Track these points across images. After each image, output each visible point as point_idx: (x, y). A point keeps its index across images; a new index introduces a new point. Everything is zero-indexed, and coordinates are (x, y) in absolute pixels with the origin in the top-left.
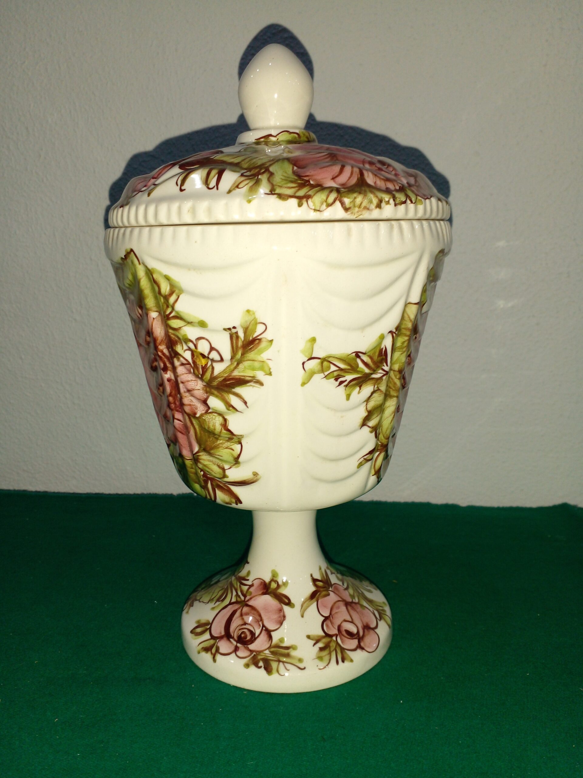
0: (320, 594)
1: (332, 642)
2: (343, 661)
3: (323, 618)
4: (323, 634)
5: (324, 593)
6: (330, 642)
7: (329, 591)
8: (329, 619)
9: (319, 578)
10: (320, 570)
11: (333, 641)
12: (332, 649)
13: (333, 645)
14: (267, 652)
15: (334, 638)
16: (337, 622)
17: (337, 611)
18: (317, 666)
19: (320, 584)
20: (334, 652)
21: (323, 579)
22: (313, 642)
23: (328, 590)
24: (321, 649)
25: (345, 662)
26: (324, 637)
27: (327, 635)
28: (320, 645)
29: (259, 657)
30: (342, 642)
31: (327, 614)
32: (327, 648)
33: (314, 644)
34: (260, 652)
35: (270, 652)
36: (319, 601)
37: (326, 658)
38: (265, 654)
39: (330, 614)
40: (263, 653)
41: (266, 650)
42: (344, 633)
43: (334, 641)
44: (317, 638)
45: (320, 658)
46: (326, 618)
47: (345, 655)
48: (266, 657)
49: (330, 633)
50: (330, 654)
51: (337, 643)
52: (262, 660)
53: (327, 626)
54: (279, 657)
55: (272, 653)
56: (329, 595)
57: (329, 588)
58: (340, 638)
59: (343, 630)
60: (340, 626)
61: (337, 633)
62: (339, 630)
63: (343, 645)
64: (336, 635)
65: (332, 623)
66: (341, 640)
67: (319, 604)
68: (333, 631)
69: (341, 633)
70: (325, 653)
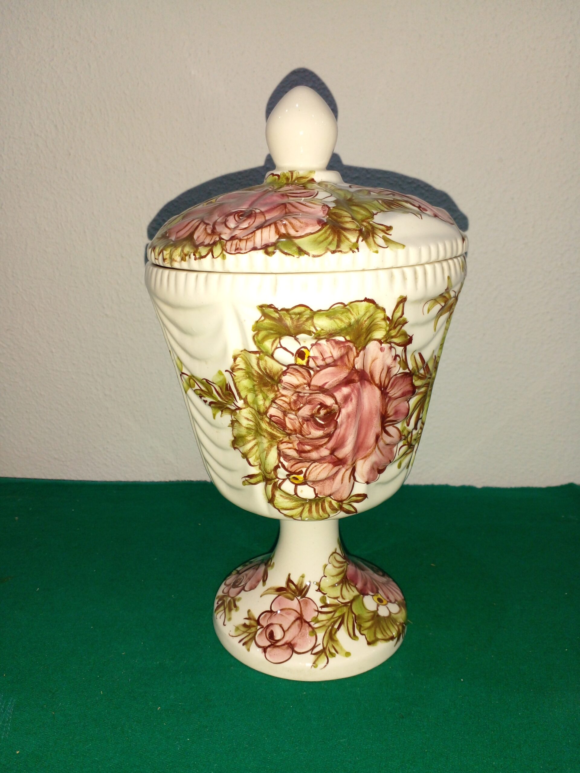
0: (285, 593)
1: (254, 628)
2: (243, 644)
3: (269, 609)
4: (257, 619)
5: (289, 595)
6: (254, 626)
7: (295, 598)
8: (272, 614)
9: (296, 582)
10: (302, 578)
11: (256, 627)
12: (249, 631)
13: (253, 630)
14: (230, 599)
15: (259, 627)
16: (274, 620)
17: (284, 615)
18: (230, 631)
19: (293, 587)
20: (248, 634)
21: (299, 586)
22: (247, 617)
23: (295, 596)
24: (245, 625)
25: (244, 647)
26: (254, 620)
27: (258, 622)
28: (247, 622)
29: (225, 599)
30: (259, 634)
31: (274, 609)
32: (247, 628)
33: (246, 619)
36: (280, 597)
37: (239, 632)
39: (277, 612)
41: (230, 596)
42: (268, 631)
43: (257, 628)
44: (251, 617)
45: (237, 629)
46: (271, 611)
47: (249, 643)
49: (261, 622)
50: (244, 632)
51: (256, 633)
52: (223, 601)
53: (265, 616)
55: (230, 602)
56: (292, 600)
57: (298, 596)
58: (262, 631)
59: (271, 628)
60: (271, 624)
61: (264, 627)
62: (268, 626)
63: (258, 636)
64: (262, 627)
65: (270, 618)
66: (262, 632)
67: (278, 598)
68: (264, 623)
69: (267, 629)
70: (243, 629)
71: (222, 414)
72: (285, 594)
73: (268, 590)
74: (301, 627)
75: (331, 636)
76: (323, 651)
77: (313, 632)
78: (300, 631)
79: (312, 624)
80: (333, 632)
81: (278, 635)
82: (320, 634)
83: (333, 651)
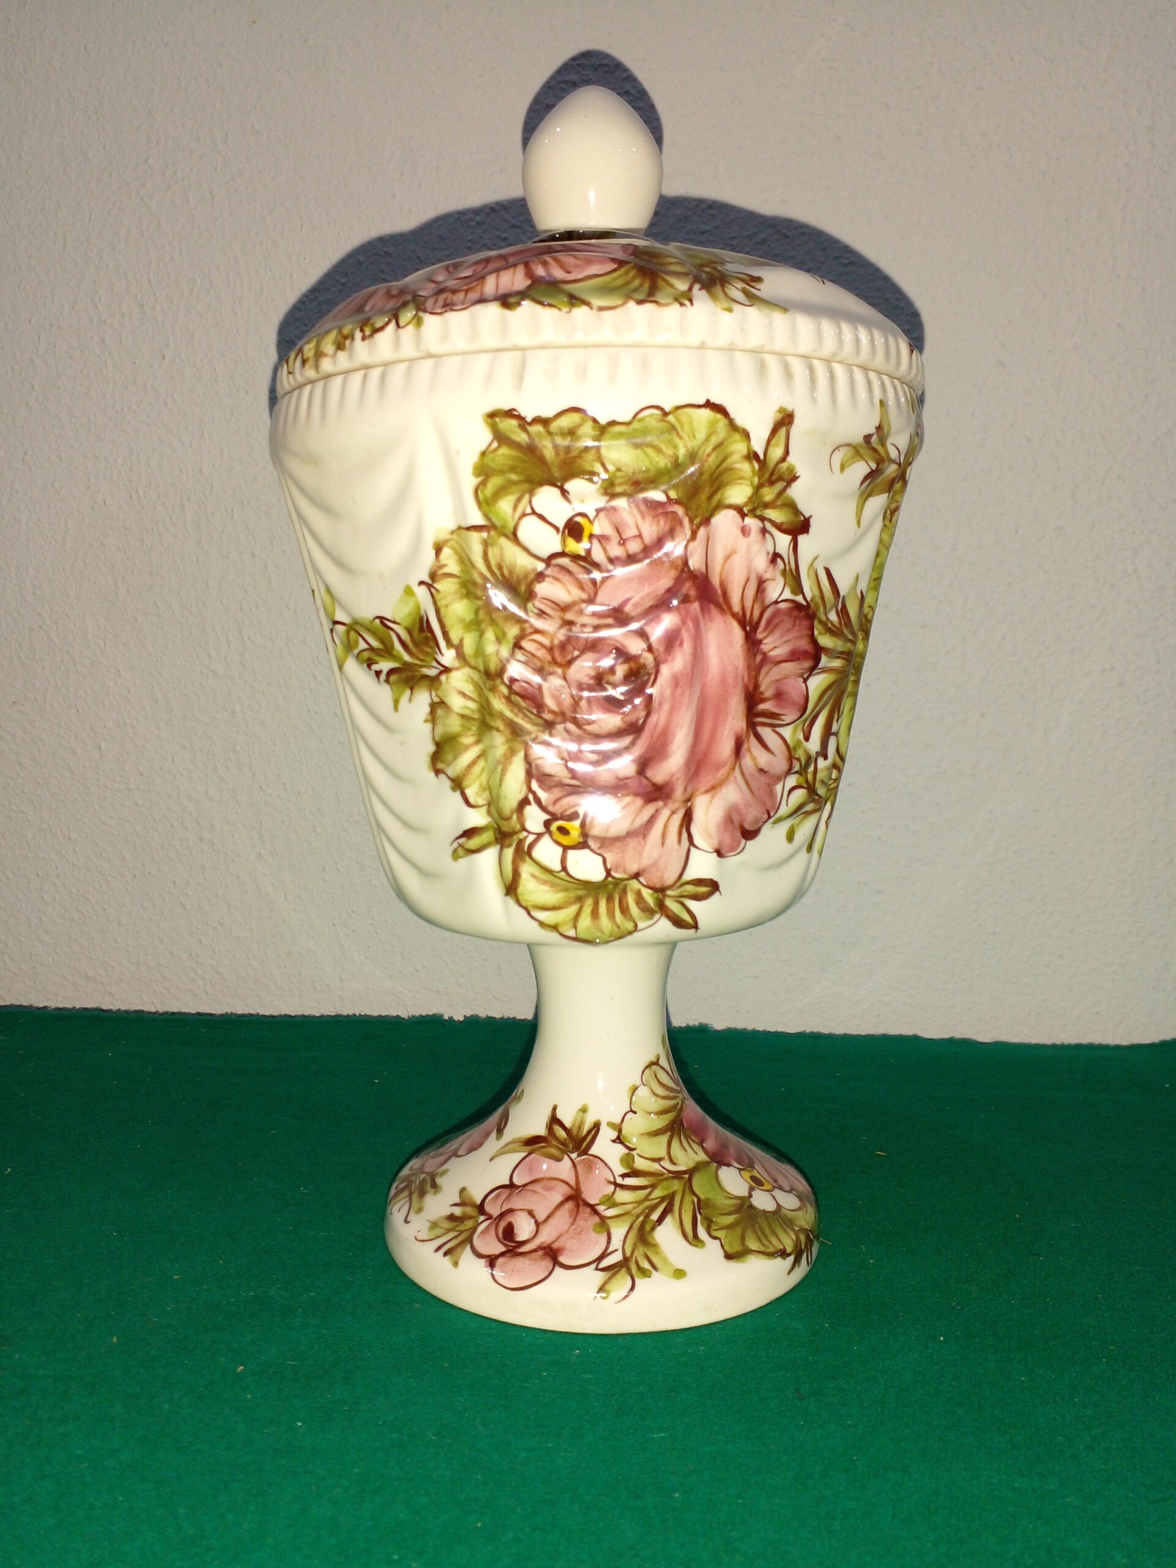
0: (543, 1147)
1: (472, 1220)
2: (445, 1254)
3: (507, 1183)
4: (479, 1202)
5: (553, 1151)
6: (471, 1217)
7: (566, 1157)
8: (513, 1190)
9: (568, 1123)
10: (581, 1113)
11: (476, 1219)
12: (461, 1228)
13: (469, 1224)
14: (422, 1176)
15: (482, 1218)
16: (517, 1202)
17: (540, 1190)
18: (419, 1231)
19: (561, 1133)
20: (457, 1233)
21: (575, 1131)
22: (457, 1200)
23: (565, 1153)
24: (452, 1218)
25: (448, 1258)
26: (474, 1205)
27: (481, 1209)
28: (458, 1211)
30: (483, 1232)
31: (517, 1181)
32: (457, 1222)
33: (456, 1205)
36: (533, 1156)
37: (438, 1232)
38: (418, 1175)
39: (525, 1186)
42: (503, 1224)
43: (477, 1221)
44: (467, 1200)
45: (434, 1225)
46: (511, 1186)
47: (459, 1250)
49: (488, 1208)
50: (449, 1231)
51: (474, 1229)
53: (498, 1196)
55: (422, 1181)
56: (559, 1160)
57: (572, 1152)
58: (488, 1225)
59: (509, 1219)
60: (511, 1211)
61: (494, 1216)
62: (502, 1215)
63: (478, 1236)
64: (490, 1217)
65: (508, 1198)
66: (487, 1228)
67: (528, 1159)
68: (494, 1210)
69: (500, 1220)
70: (448, 1225)
71: (412, 694)
72: (544, 1150)
73: (506, 1145)
74: (575, 1214)
75: (643, 1236)
76: (624, 1263)
77: (603, 1224)
78: (573, 1224)
79: (601, 1208)
80: (648, 1228)
81: (524, 1229)
82: (618, 1231)
83: (646, 1265)
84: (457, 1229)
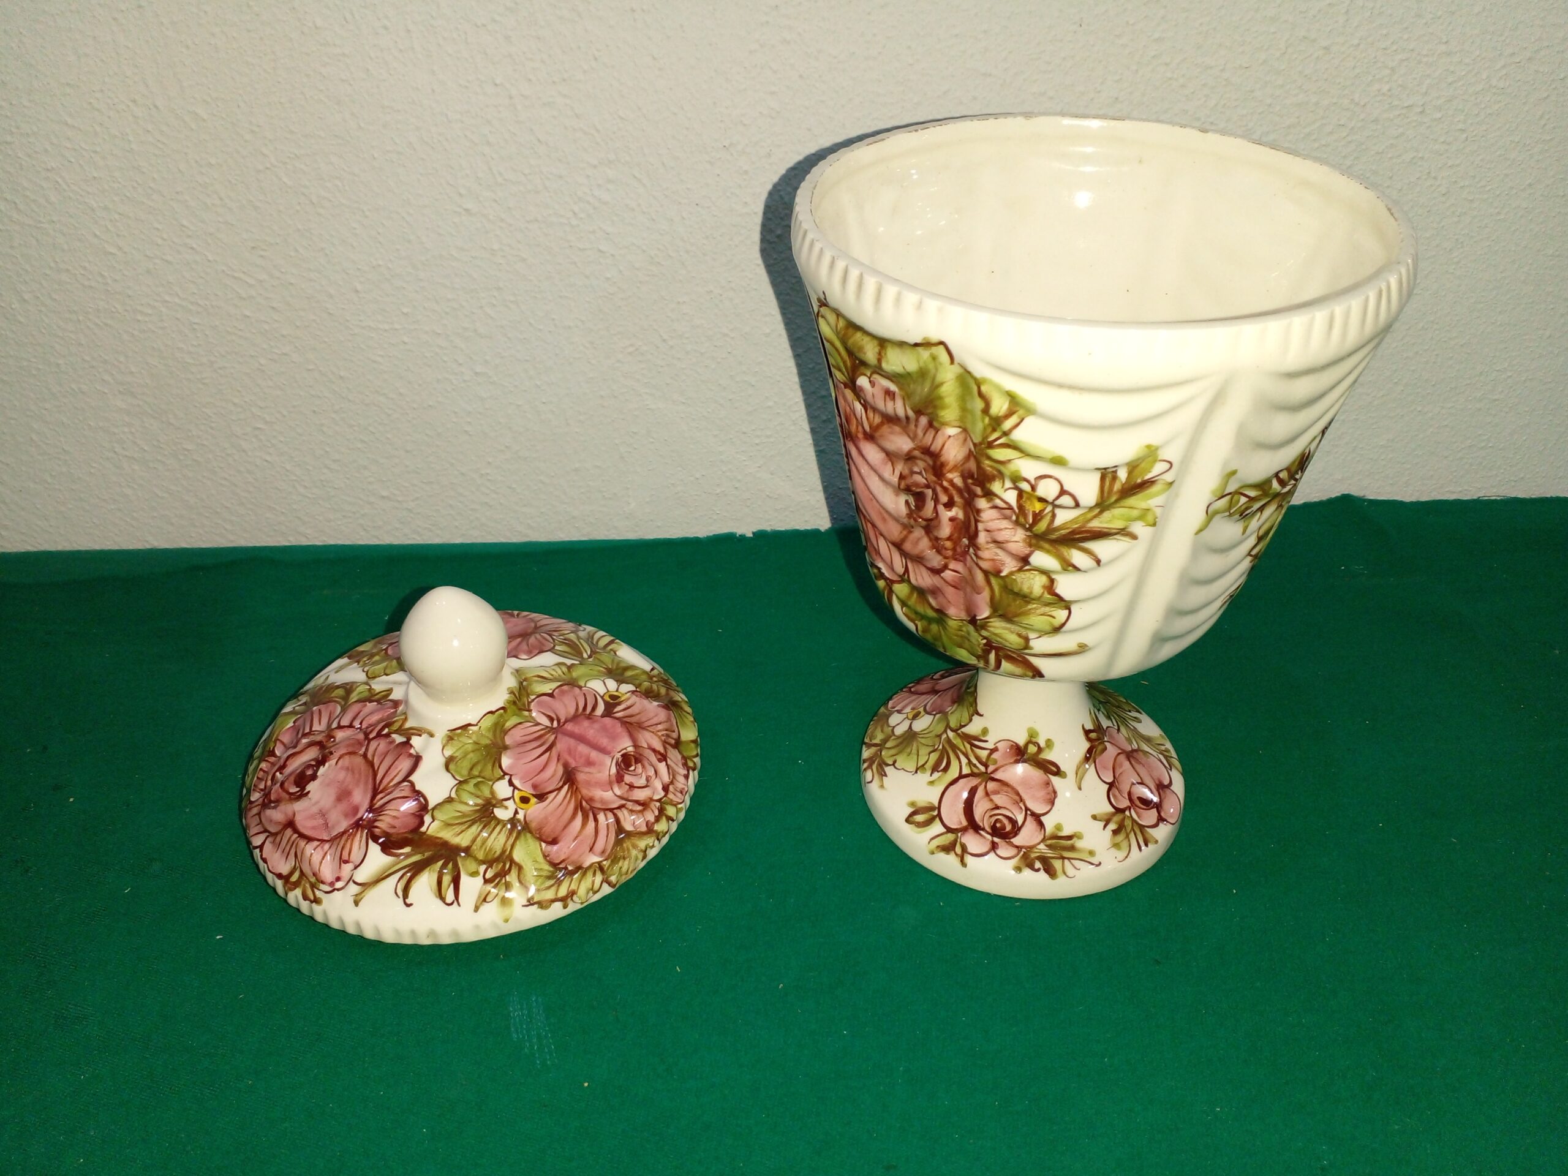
0: (1096, 751)
1: (1126, 820)
2: (1146, 845)
3: (1107, 786)
4: (1113, 810)
5: (1099, 749)
6: (1123, 820)
7: (1104, 745)
8: (1114, 786)
9: (1090, 727)
11: (1126, 817)
12: (1129, 828)
13: (1128, 823)
14: (1042, 846)
15: (1127, 813)
16: (1125, 788)
17: (1121, 771)
18: (1116, 858)
19: (1093, 735)
20: (1132, 833)
22: (1102, 824)
23: (1102, 744)
24: (1115, 832)
25: (1149, 845)
26: (1113, 814)
27: (1117, 810)
28: (1112, 826)
29: (1033, 855)
30: (1139, 817)
31: (1110, 780)
32: (1122, 830)
33: (1105, 827)
34: (1031, 848)
35: (1046, 846)
36: (1097, 761)
37: (1125, 844)
38: (1040, 849)
39: (1114, 777)
40: (1037, 849)
41: (1039, 844)
42: (1138, 803)
43: (1128, 817)
44: (1106, 817)
45: (1116, 846)
46: (1111, 785)
47: (1147, 836)
48: (1043, 854)
49: (1121, 806)
50: (1127, 836)
51: (1134, 821)
52: (1037, 859)
53: (1115, 796)
54: (1059, 851)
55: (1049, 846)
56: (1105, 749)
57: (1104, 741)
58: (1135, 811)
59: (1135, 798)
60: (1129, 794)
61: (1129, 805)
62: (1131, 799)
63: (1140, 820)
64: (1129, 808)
65: (1120, 791)
66: (1137, 813)
67: (1097, 766)
68: (1124, 803)
69: (1134, 803)
70: (1121, 837)
72: (1097, 752)
73: (1077, 774)
81: (1145, 792)
84: (1128, 831)
